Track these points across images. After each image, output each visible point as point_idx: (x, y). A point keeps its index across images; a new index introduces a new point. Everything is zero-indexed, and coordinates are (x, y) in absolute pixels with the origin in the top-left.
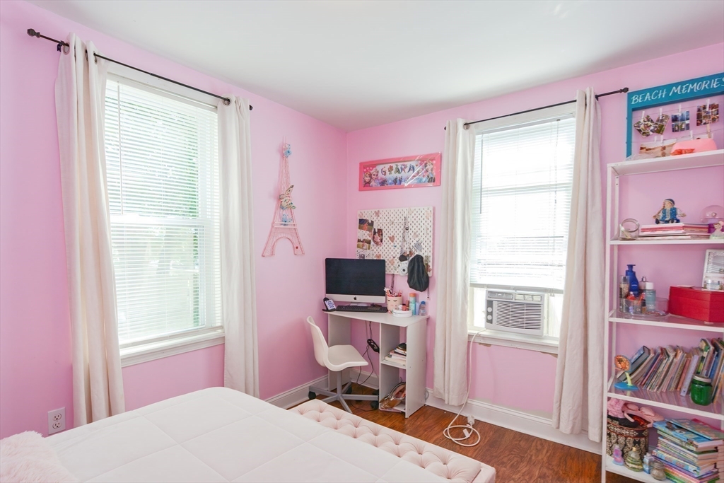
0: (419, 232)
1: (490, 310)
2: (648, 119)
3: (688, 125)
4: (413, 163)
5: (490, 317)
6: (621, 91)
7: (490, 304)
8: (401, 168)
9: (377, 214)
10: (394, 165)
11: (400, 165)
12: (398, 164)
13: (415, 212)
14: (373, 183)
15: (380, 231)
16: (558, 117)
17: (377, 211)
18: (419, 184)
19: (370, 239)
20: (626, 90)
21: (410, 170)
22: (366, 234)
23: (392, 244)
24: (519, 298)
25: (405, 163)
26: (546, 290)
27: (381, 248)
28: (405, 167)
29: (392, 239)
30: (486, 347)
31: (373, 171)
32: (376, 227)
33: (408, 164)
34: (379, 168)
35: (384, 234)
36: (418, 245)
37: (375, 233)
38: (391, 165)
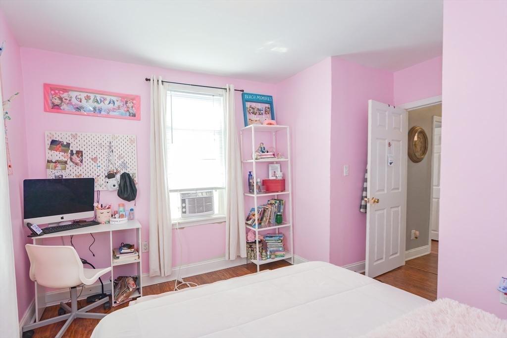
0: (124, 154)
1: (184, 205)
2: (250, 107)
3: (262, 113)
4: (114, 99)
5: (184, 210)
6: (241, 91)
7: (183, 201)
8: (100, 100)
9: (75, 137)
10: (92, 96)
11: (99, 97)
12: (97, 95)
13: (119, 138)
14: (64, 107)
15: (79, 153)
16: (214, 94)
17: (74, 133)
18: (121, 117)
19: (66, 160)
20: (243, 91)
21: (110, 103)
22: (60, 155)
23: (94, 164)
24: (200, 195)
25: (105, 96)
26: (213, 188)
27: (81, 168)
28: (105, 99)
29: (95, 159)
30: (181, 230)
31: (65, 95)
32: (74, 148)
33: (108, 98)
34: (73, 94)
35: (84, 156)
36: (124, 165)
37: (72, 154)
38: (89, 95)
